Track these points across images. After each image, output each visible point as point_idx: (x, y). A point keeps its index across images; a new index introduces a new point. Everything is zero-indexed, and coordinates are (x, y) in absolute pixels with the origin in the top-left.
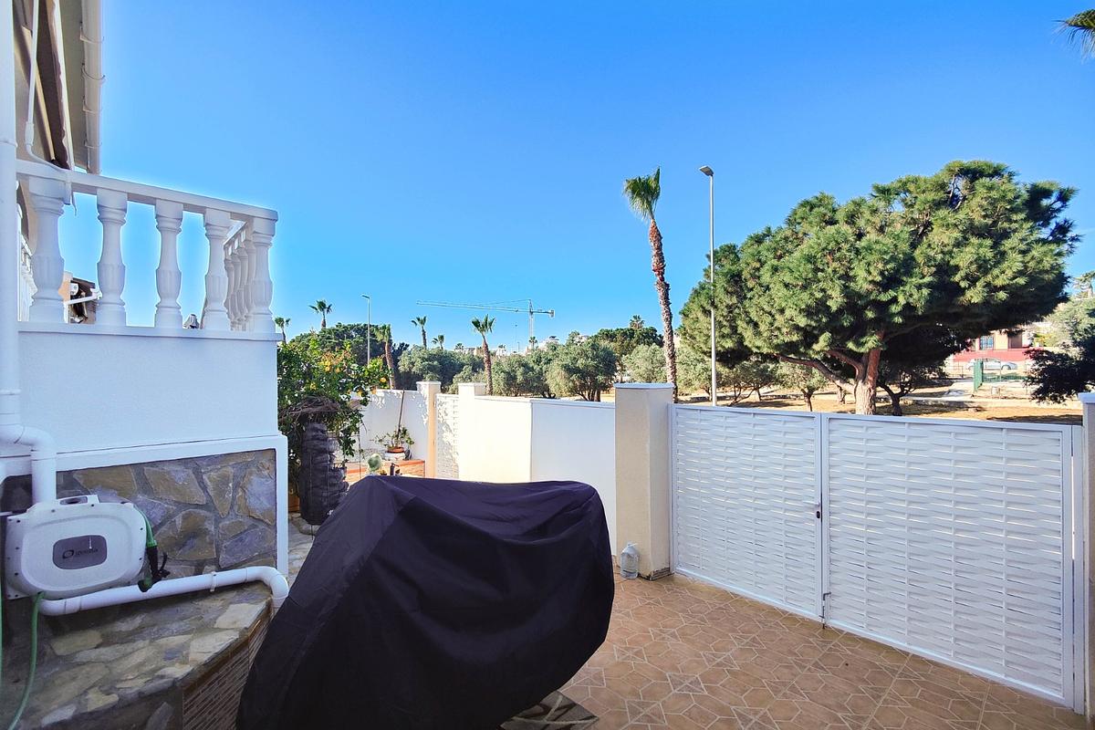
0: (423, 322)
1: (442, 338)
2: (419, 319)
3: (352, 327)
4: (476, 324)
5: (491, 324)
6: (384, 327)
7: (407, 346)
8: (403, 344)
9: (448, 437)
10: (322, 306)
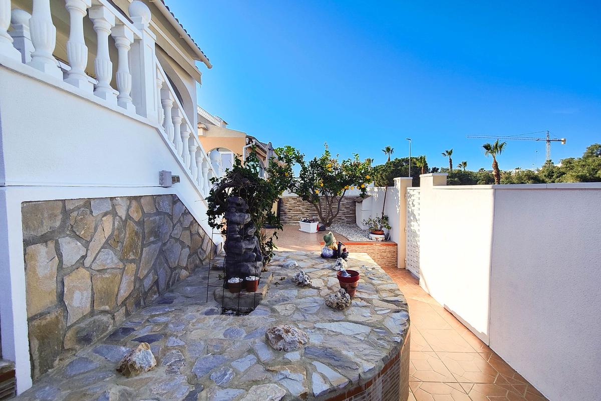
0: (450, 153)
1: (465, 164)
2: (447, 152)
3: (403, 160)
4: (487, 147)
5: (501, 147)
6: (421, 158)
7: (438, 169)
8: (435, 168)
9: (414, 226)
10: (388, 150)
